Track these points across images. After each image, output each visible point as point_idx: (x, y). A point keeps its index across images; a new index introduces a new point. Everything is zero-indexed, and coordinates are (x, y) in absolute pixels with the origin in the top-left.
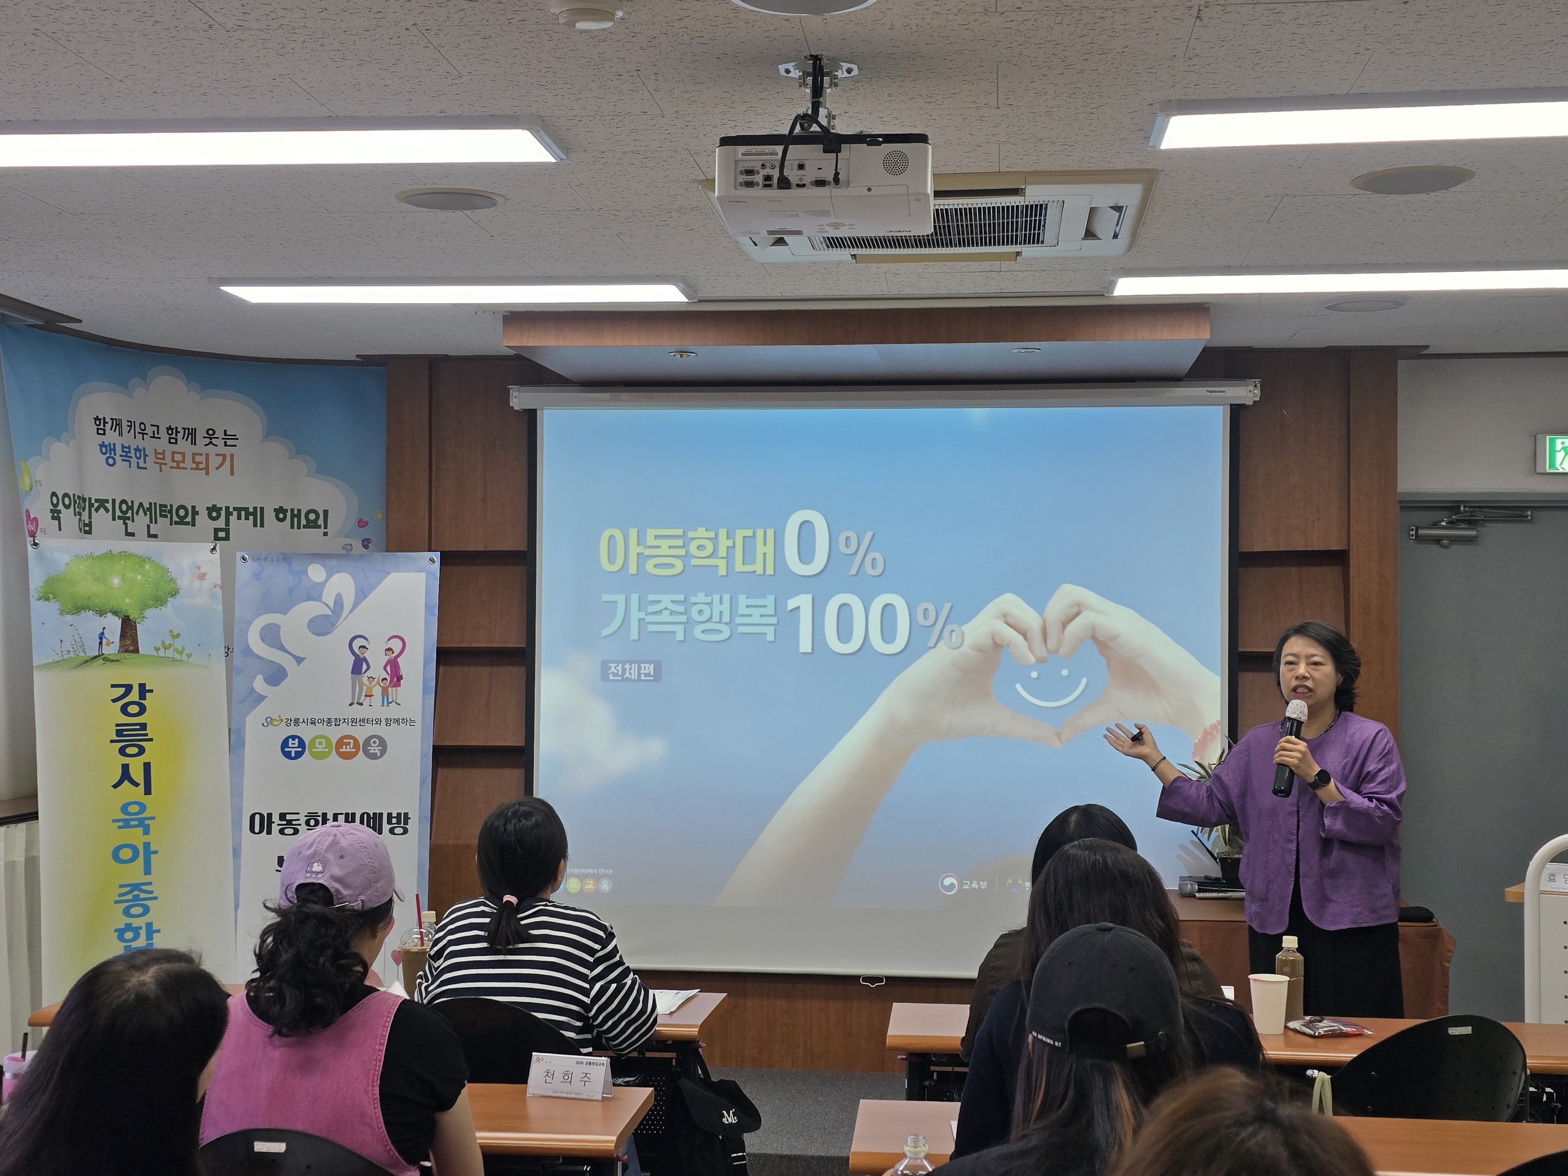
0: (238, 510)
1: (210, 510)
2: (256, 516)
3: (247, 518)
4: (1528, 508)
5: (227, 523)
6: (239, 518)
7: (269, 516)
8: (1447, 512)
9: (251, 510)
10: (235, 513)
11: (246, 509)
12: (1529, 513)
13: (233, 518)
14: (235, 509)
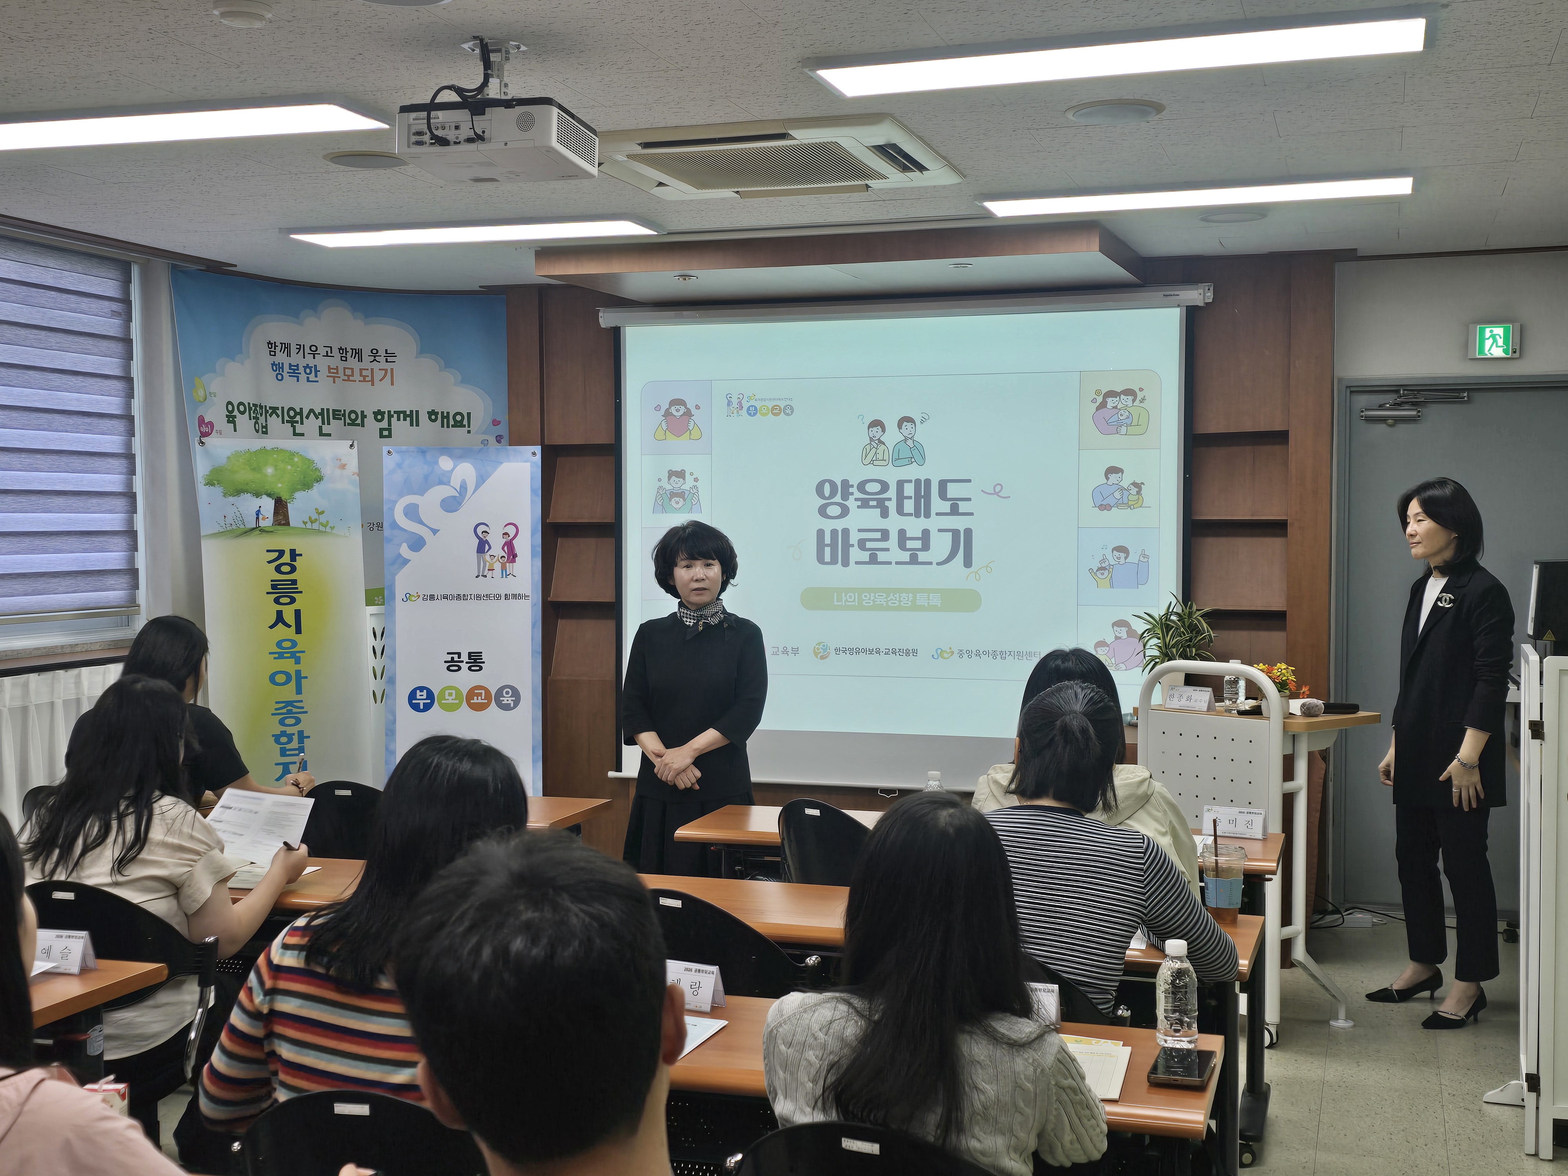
0: (398, 413)
1: (376, 414)
2: (412, 417)
3: (405, 420)
4: (1464, 390)
5: (390, 424)
6: (399, 419)
7: (424, 418)
8: (1393, 395)
9: (408, 413)
10: (395, 415)
11: (404, 412)
12: (1465, 394)
13: (394, 420)
14: (395, 412)
